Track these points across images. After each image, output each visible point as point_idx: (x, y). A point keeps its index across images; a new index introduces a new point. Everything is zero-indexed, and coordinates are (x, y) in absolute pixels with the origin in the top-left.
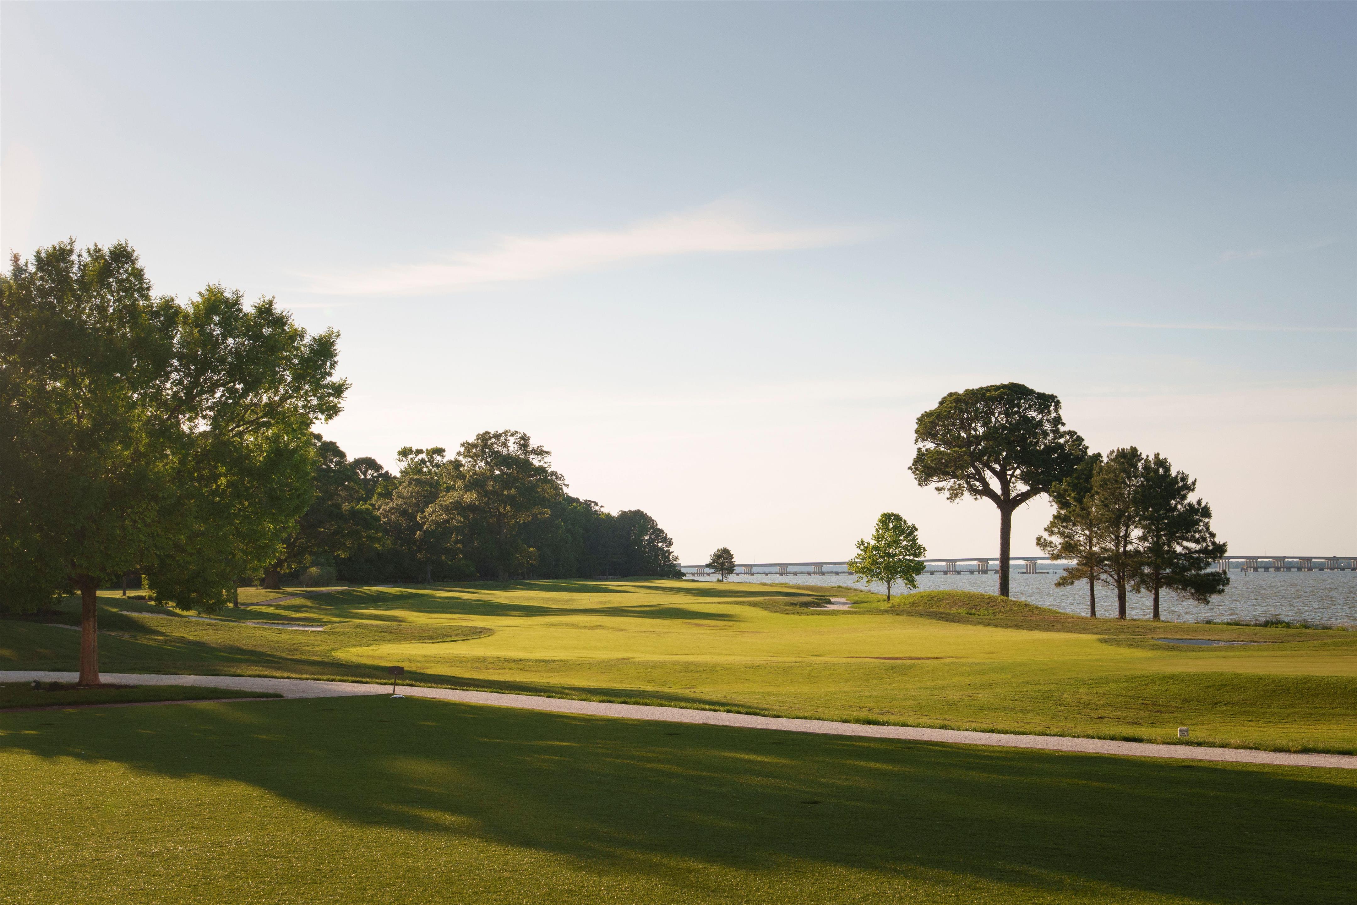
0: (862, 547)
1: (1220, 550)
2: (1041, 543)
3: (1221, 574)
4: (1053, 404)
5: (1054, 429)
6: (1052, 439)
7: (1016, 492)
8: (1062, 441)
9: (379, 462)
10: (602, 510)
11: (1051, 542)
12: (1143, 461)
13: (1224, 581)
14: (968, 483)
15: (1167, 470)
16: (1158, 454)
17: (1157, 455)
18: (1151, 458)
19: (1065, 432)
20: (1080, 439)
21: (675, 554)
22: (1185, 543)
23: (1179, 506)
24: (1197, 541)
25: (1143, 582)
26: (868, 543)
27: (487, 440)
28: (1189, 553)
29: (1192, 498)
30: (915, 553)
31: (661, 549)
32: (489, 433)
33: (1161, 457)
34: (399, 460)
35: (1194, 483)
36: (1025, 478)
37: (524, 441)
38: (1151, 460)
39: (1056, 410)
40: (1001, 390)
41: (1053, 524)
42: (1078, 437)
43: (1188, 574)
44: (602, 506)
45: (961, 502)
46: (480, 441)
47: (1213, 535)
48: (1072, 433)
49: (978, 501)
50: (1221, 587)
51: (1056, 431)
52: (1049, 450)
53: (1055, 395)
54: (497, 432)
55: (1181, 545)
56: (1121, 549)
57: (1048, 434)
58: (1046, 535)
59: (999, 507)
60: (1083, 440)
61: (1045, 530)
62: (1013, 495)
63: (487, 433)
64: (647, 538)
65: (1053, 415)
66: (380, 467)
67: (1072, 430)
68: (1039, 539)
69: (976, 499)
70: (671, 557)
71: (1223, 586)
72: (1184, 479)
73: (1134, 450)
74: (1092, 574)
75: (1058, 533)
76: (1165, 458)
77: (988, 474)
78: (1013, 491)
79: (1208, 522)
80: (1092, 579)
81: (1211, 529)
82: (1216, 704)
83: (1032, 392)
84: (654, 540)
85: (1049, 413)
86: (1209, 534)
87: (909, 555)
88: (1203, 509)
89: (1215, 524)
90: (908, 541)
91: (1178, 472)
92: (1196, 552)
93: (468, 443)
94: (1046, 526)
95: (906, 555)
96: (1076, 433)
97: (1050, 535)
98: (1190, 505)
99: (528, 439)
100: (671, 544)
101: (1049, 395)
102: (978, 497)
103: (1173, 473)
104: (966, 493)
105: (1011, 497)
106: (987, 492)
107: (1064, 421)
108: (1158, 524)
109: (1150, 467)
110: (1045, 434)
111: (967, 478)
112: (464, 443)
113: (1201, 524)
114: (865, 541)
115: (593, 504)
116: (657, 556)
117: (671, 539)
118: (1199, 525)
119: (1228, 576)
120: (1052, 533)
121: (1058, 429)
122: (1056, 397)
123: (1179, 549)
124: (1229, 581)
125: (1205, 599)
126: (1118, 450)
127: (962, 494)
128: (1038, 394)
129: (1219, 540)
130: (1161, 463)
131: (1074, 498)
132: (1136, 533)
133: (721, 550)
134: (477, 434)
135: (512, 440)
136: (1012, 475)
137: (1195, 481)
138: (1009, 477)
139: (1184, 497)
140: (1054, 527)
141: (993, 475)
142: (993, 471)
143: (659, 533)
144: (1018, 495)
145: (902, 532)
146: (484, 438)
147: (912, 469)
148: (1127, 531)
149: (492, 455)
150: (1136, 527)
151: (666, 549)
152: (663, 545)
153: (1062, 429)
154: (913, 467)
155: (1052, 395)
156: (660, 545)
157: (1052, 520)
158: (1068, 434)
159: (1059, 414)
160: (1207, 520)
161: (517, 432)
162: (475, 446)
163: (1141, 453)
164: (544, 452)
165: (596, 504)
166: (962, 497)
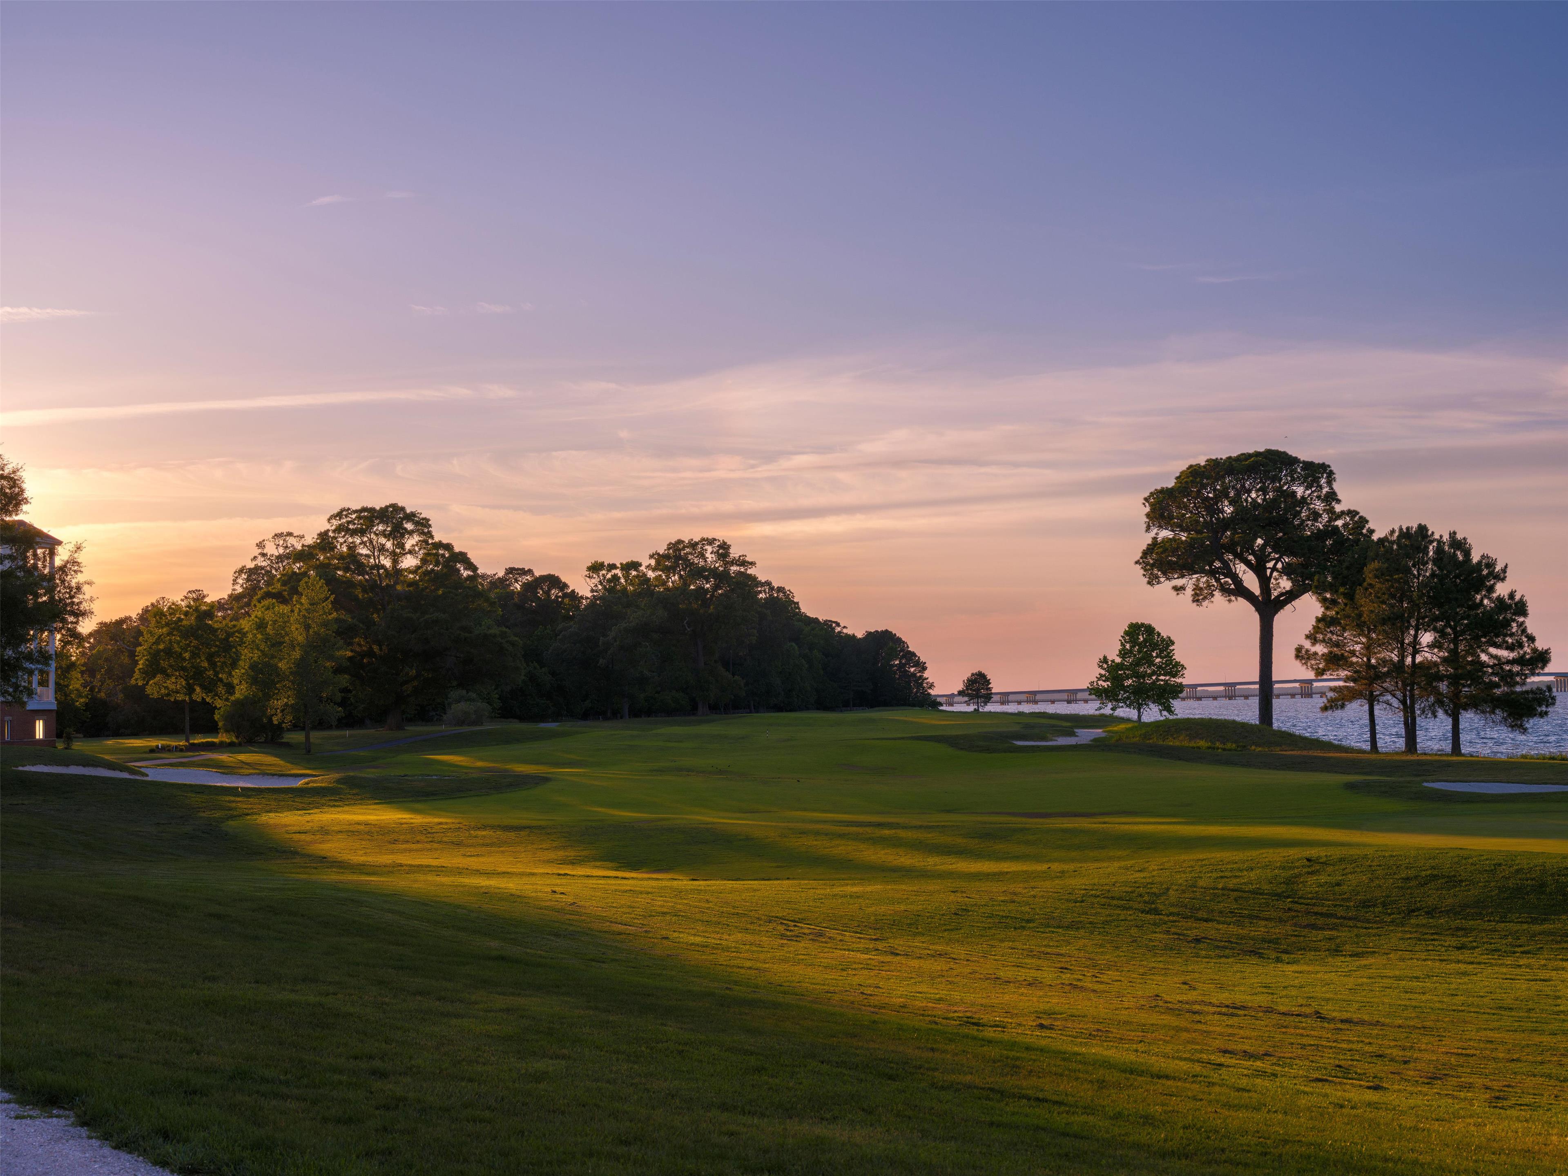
0: (1105, 666)
1: (1542, 658)
2: (1301, 655)
3: (1545, 691)
4: (1325, 475)
5: (1328, 507)
6: (1327, 522)
7: (1279, 590)
8: (1339, 523)
9: (564, 579)
10: (845, 631)
11: (1316, 654)
12: (1435, 544)
13: (1548, 701)
14: (1218, 580)
15: (1467, 553)
16: (1455, 533)
17: (1453, 534)
18: (1446, 538)
19: (1343, 513)
20: (1364, 521)
21: (930, 680)
22: (1492, 650)
23: (1486, 602)
24: (1511, 648)
25: (1440, 702)
26: (1113, 661)
27: (680, 550)
28: (1499, 664)
29: (1502, 590)
30: (1171, 672)
31: (914, 675)
32: (683, 542)
33: (1459, 536)
34: (589, 577)
35: (1504, 570)
36: (1288, 571)
37: (723, 549)
38: (1445, 540)
39: (1329, 483)
40: (1252, 459)
41: (1316, 629)
42: (1361, 517)
43: (1498, 692)
44: (845, 627)
45: (1210, 605)
46: (671, 551)
47: (1531, 639)
48: (1352, 513)
49: (1232, 603)
50: (1544, 708)
51: (1331, 511)
52: (1321, 535)
53: (1327, 463)
54: (692, 540)
55: (1488, 654)
56: (1409, 660)
57: (1320, 516)
58: (1307, 644)
59: (1258, 610)
60: (1367, 522)
61: (1307, 637)
62: (1275, 594)
63: (680, 542)
64: (897, 662)
65: (1325, 490)
66: (565, 586)
67: (1352, 509)
68: (1299, 650)
69: (1230, 601)
70: (925, 685)
71: (1547, 707)
72: (1491, 565)
73: (1422, 529)
74: (1371, 693)
75: (1323, 641)
76: (1464, 539)
77: (1240, 568)
78: (1275, 590)
79: (1523, 623)
80: (1372, 700)
81: (1529, 631)
82: (1413, 911)
83: (1295, 461)
84: (905, 665)
85: (1320, 487)
86: (1526, 637)
87: (1165, 675)
88: (1516, 604)
89: (1531, 624)
90: (1162, 658)
91: (1483, 556)
92: (1509, 662)
93: (658, 554)
94: (1307, 633)
95: (1160, 675)
96: (1357, 513)
97: (1313, 644)
98: (1500, 600)
99: (729, 546)
100: (924, 669)
101: (1319, 464)
102: (1233, 598)
103: (1475, 558)
104: (1217, 594)
105: (1273, 597)
106: (1241, 591)
107: (1340, 497)
108: (1456, 626)
109: (1443, 551)
110: (1316, 516)
111: (1213, 573)
112: (654, 555)
113: (1514, 625)
114: (1110, 658)
115: (834, 625)
116: (909, 683)
117: (925, 663)
118: (1510, 625)
119: (1554, 694)
120: (1315, 641)
121: (1333, 508)
122: (1329, 466)
123: (1484, 657)
124: (1555, 700)
125: (1521, 726)
126: (1401, 529)
127: (1213, 596)
128: (1304, 462)
129: (1540, 645)
130: (1459, 544)
131: (1344, 594)
132: (1427, 638)
133: (976, 674)
134: (668, 543)
135: (709, 548)
136: (1274, 569)
137: (1506, 567)
138: (1269, 571)
139: (1491, 589)
140: (1317, 633)
141: (1247, 569)
142: (1248, 564)
143: (910, 657)
144: (1282, 594)
145: (1155, 646)
146: (676, 546)
147: (1140, 563)
148: (1416, 636)
149: (686, 568)
150: (1426, 631)
151: (918, 675)
152: (915, 670)
153: (1338, 508)
154: (1141, 561)
155: (1324, 464)
156: (912, 670)
157: (1315, 624)
158: (1348, 514)
159: (1332, 489)
160: (1521, 619)
161: (715, 540)
162: (666, 557)
163: (1433, 533)
164: (748, 562)
165: (838, 625)
166: (1212, 599)
